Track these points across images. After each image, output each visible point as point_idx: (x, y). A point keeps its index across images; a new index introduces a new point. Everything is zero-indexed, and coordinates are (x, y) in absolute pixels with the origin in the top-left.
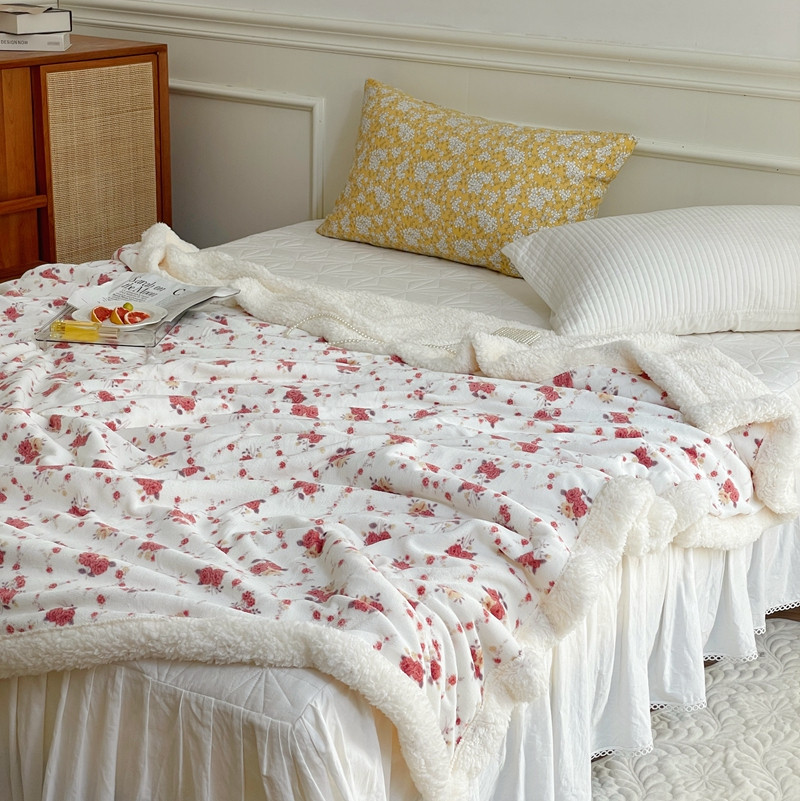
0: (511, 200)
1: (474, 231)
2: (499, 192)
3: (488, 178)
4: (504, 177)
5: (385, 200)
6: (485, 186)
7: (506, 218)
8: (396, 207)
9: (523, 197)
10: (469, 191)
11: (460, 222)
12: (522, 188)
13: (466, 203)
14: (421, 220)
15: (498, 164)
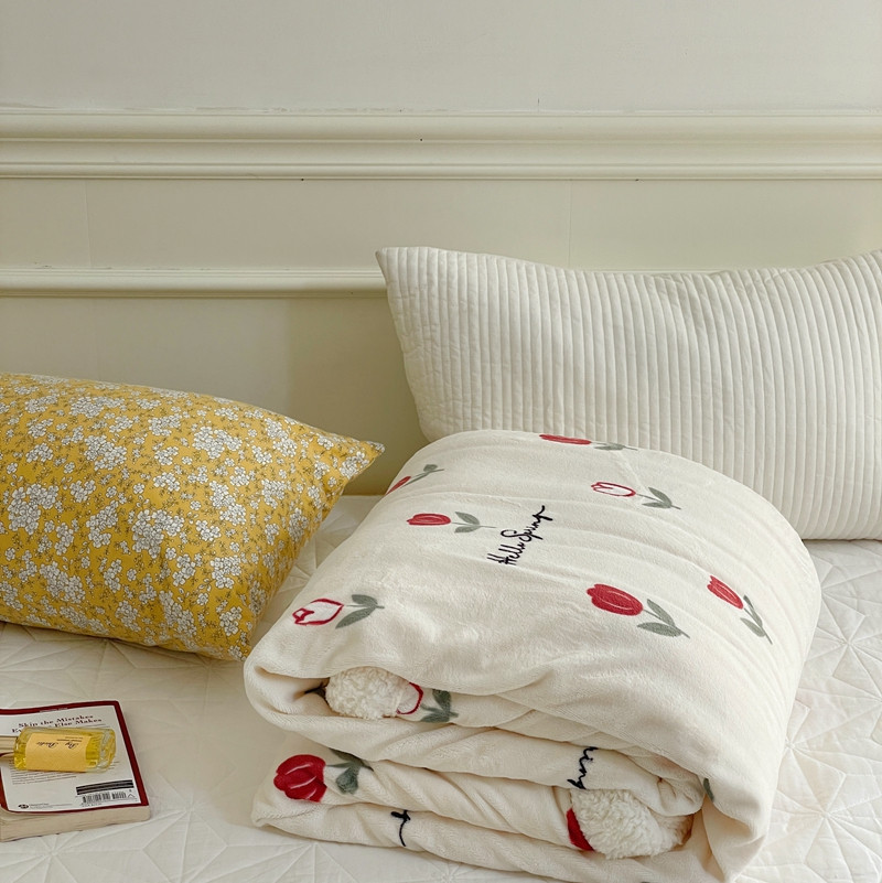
0: (99, 540)
2: (75, 522)
15: (69, 469)
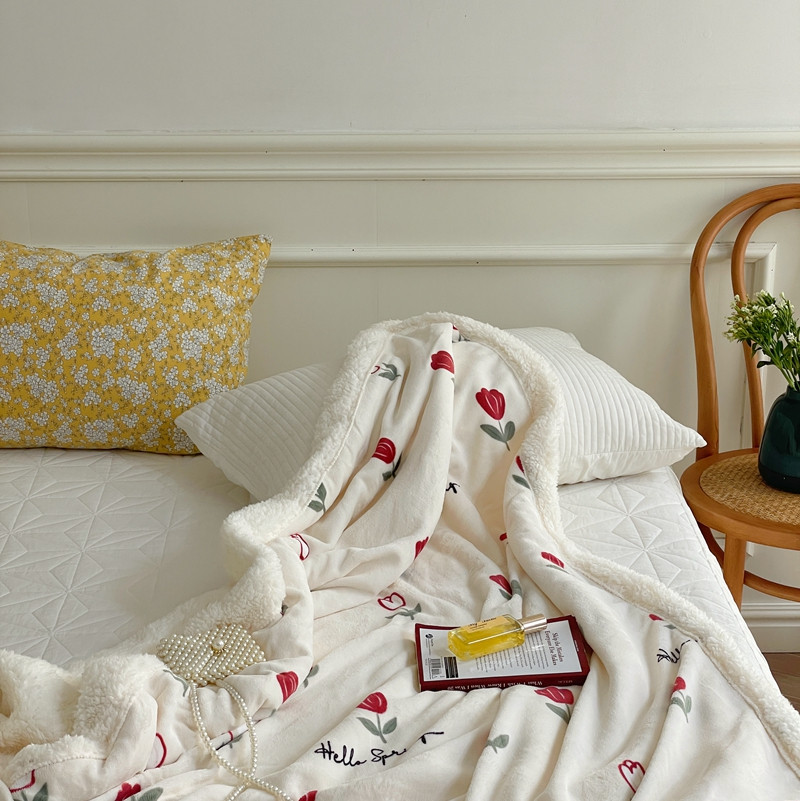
4: (141, 326)
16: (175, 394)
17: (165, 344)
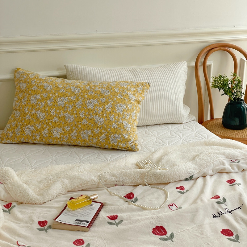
1: (92, 125)
2: (102, 107)
3: (96, 102)
5: (42, 116)
6: (95, 105)
7: (108, 118)
8: (49, 118)
9: (114, 108)
10: (88, 108)
11: (85, 121)
12: (112, 104)
13: (87, 113)
14: (63, 123)
16: (112, 123)
17: (111, 107)
